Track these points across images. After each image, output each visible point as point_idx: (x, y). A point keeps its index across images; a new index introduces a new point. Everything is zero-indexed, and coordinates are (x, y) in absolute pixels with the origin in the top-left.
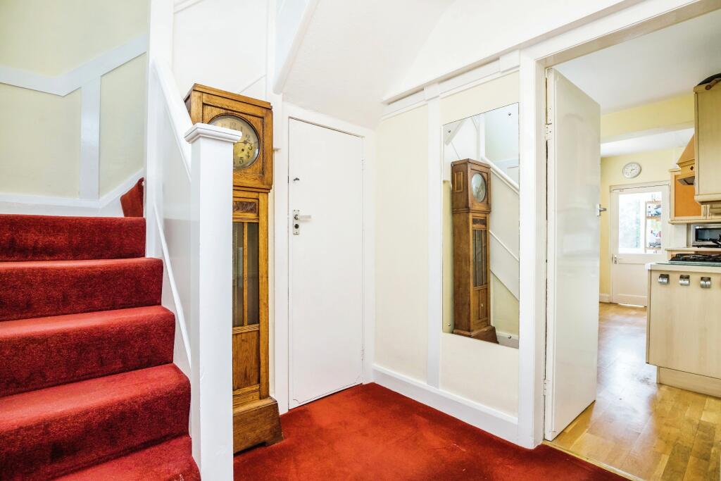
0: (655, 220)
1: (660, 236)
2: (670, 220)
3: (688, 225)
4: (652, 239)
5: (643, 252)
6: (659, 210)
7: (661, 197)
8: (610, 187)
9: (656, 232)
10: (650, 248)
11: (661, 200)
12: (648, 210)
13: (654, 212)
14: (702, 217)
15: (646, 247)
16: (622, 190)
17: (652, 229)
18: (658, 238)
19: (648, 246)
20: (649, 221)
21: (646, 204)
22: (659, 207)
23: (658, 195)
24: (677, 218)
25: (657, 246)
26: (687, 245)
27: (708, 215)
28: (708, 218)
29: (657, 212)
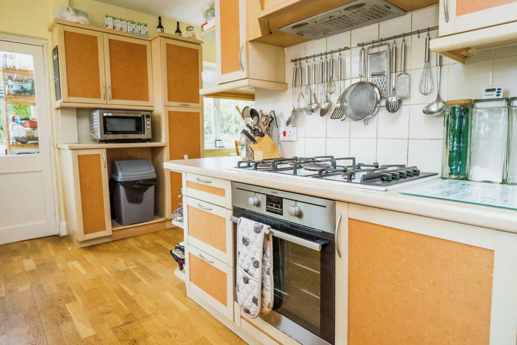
4: (20, 132)
14: (102, 101)
18: (29, 129)
24: (72, 99)
25: (29, 142)
26: (79, 141)
27: (108, 99)
28: (109, 102)
29: (22, 88)
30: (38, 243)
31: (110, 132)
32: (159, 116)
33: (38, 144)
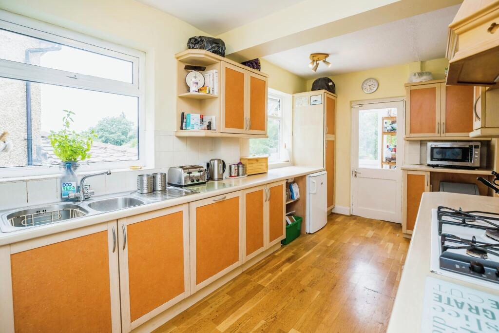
0: (390, 135)
1: (395, 151)
2: (404, 136)
3: (422, 143)
4: (389, 154)
5: (379, 167)
6: (394, 126)
7: (396, 113)
8: (351, 102)
9: (392, 147)
10: (386, 162)
11: (396, 116)
12: (385, 125)
13: (389, 128)
14: (436, 134)
15: (382, 162)
16: (361, 105)
17: (388, 144)
18: (394, 153)
19: (384, 160)
20: (385, 136)
21: (383, 120)
22: (393, 122)
23: (394, 112)
24: (412, 135)
25: (392, 161)
26: (420, 163)
27: (442, 133)
28: (442, 135)
29: (392, 128)
30: (387, 224)
31: (436, 159)
32: (494, 146)
33: (395, 162)
